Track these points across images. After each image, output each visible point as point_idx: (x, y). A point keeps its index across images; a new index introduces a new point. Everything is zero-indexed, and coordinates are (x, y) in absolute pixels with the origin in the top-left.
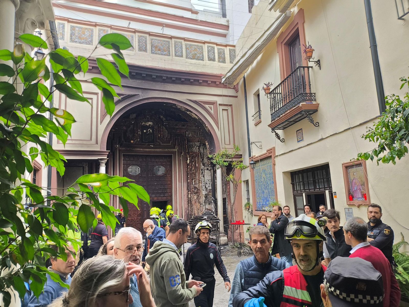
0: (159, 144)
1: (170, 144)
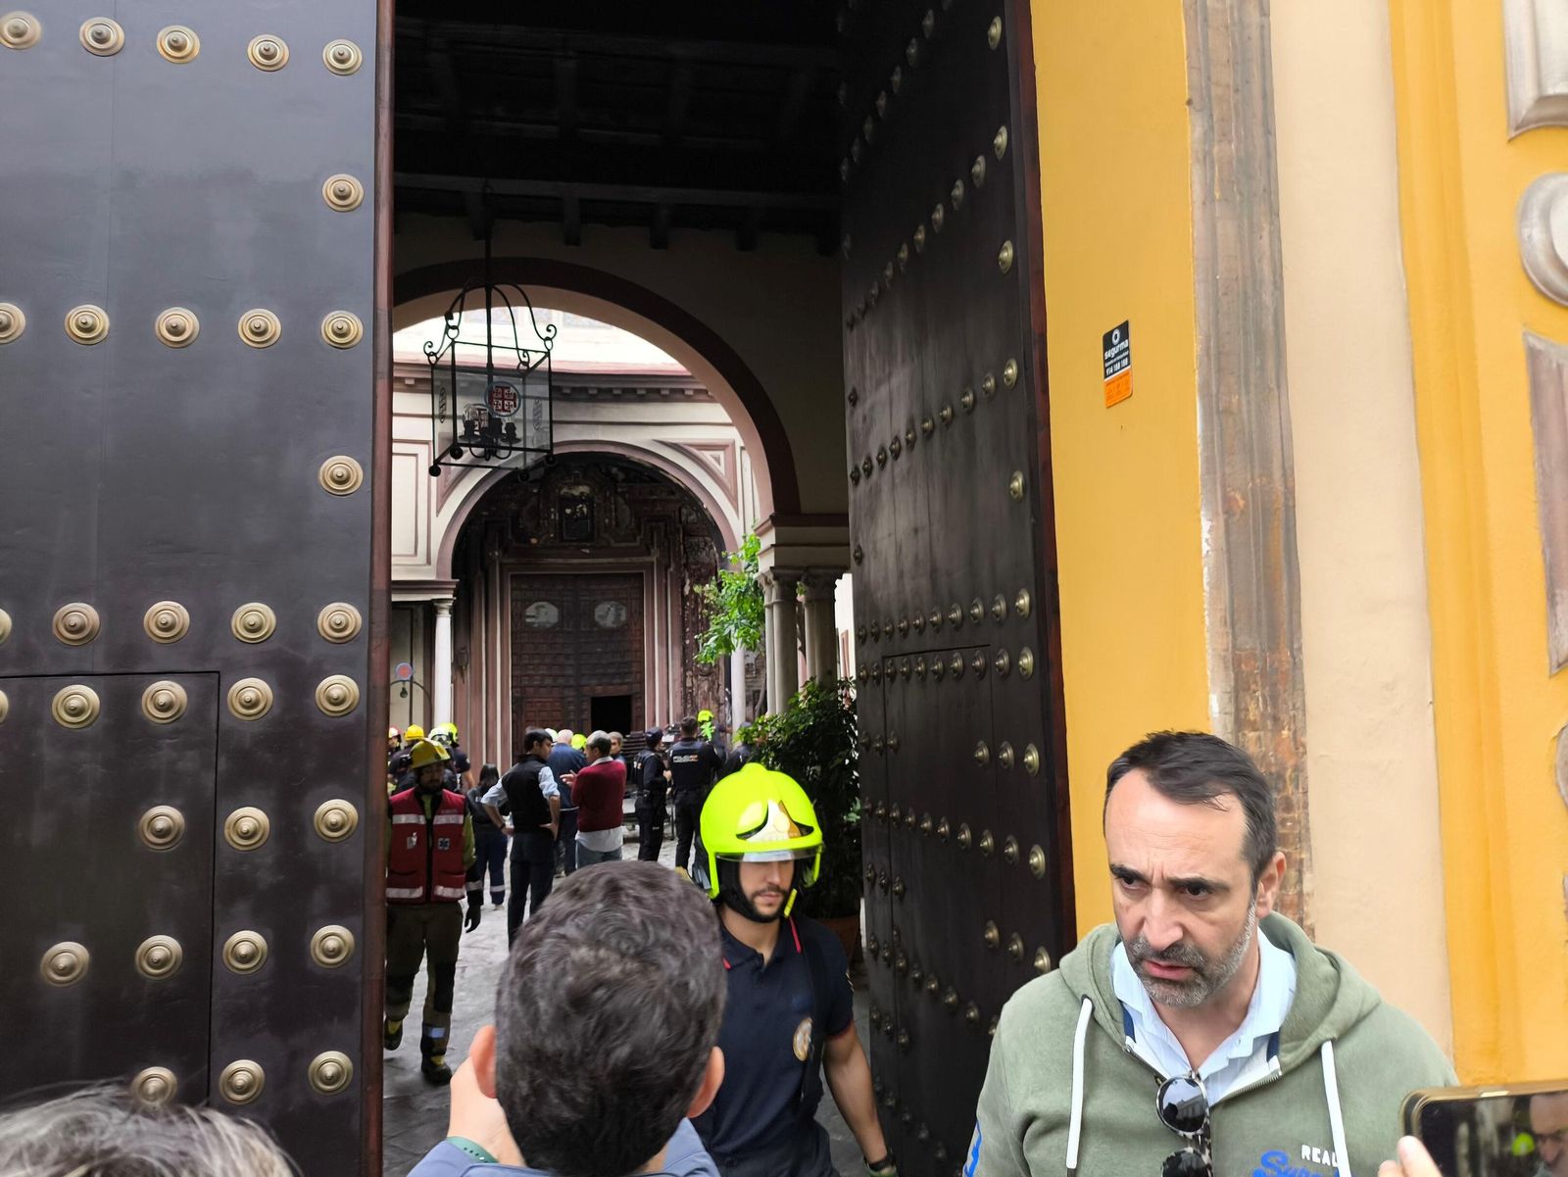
0: (606, 544)
1: (637, 544)
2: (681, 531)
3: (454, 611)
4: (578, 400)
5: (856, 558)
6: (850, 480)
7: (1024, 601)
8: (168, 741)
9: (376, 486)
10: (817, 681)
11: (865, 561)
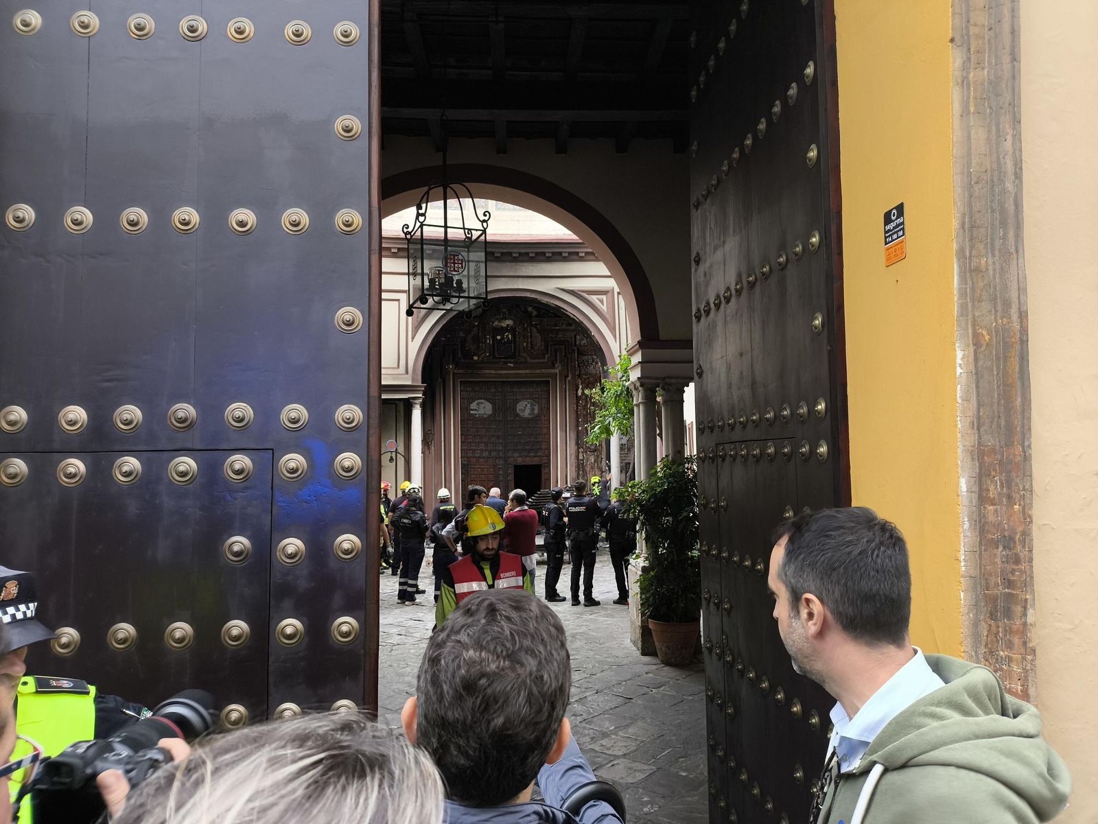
0: (524, 360)
1: (546, 360)
2: (576, 351)
3: (423, 406)
4: (505, 261)
5: (698, 374)
6: (694, 318)
7: (821, 407)
8: (241, 494)
9: (371, 327)
10: (670, 458)
11: (704, 375)
